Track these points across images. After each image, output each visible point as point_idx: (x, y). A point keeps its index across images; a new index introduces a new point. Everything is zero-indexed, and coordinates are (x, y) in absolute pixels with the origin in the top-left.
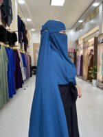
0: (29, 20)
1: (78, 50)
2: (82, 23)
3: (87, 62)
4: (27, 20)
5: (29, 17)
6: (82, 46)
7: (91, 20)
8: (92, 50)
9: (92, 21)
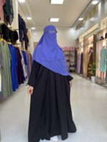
0: (29, 18)
1: (78, 48)
2: (82, 21)
3: (86, 60)
4: (27, 19)
5: (29, 16)
6: (82, 44)
7: (91, 17)
8: (91, 48)
9: (92, 19)
